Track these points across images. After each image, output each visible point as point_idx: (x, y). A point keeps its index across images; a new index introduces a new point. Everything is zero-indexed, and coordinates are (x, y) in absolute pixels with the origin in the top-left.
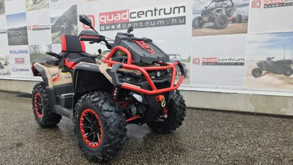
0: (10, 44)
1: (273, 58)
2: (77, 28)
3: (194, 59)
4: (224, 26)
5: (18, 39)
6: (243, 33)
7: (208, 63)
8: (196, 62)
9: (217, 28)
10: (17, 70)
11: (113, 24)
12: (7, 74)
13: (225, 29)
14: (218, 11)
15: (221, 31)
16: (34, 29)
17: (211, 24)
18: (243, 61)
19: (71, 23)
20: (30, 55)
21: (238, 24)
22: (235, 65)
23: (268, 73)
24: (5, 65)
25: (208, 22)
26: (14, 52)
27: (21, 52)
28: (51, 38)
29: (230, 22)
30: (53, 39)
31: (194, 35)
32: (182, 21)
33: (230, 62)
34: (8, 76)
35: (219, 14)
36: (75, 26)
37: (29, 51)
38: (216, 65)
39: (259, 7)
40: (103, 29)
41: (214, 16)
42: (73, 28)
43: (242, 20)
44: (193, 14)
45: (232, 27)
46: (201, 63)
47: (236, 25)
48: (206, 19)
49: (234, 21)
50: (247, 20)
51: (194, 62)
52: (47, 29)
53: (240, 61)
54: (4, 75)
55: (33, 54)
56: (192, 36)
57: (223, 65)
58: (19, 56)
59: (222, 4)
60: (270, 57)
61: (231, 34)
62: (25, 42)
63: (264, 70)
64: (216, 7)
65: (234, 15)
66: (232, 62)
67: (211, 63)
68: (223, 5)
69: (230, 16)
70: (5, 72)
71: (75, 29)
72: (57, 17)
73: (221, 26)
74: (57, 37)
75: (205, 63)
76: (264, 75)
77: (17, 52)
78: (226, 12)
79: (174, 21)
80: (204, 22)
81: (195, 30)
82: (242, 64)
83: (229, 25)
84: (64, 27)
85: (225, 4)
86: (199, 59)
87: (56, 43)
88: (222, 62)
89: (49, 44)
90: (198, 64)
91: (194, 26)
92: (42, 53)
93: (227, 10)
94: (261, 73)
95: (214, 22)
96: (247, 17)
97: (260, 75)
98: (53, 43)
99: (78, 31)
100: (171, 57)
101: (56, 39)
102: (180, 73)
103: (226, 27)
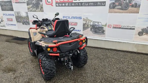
0: (3, 10)
2: (42, 4)
3: (108, 25)
4: (127, 8)
5: (7, 8)
6: (137, 13)
7: (116, 27)
8: (109, 26)
10: (9, 25)
11: (64, 3)
12: (3, 26)
13: (127, 10)
15: (125, 11)
16: (16, 3)
17: (120, 7)
18: (134, 28)
19: (38, 0)
20: (16, 17)
21: (135, 8)
22: (130, 29)
23: (146, 34)
24: (1, 21)
25: (118, 6)
26: (6, 15)
27: (10, 15)
28: (27, 8)
29: (131, 7)
30: (28, 9)
31: (110, 12)
32: (103, 4)
34: (4, 27)
35: (125, 2)
36: (41, 2)
37: (14, 15)
38: (120, 29)
40: (58, 5)
41: (121, 2)
42: (40, 4)
43: (137, 6)
44: (110, 0)
45: (131, 9)
46: (112, 27)
47: (133, 8)
48: (117, 4)
49: (132, 6)
50: (140, 6)
51: (108, 26)
52: (24, 3)
53: (133, 28)
54: (2, 26)
55: (17, 17)
57: (123, 29)
58: (9, 17)
61: (130, 13)
62: (12, 10)
63: (145, 33)
65: (133, 3)
66: (128, 27)
67: (117, 28)
69: (131, 3)
70: (2, 25)
71: (41, 4)
73: (125, 9)
74: (30, 8)
75: (114, 28)
76: (144, 35)
77: (8, 15)
78: (129, 1)
79: (99, 4)
80: (116, 6)
81: (111, 10)
82: (134, 29)
83: (129, 8)
84: (34, 3)
86: (111, 25)
87: (30, 11)
88: (123, 27)
89: (26, 12)
90: (111, 28)
91: (110, 7)
92: (22, 16)
94: (143, 34)
95: (121, 6)
96: (140, 4)
97: (142, 35)
98: (28, 11)
99: (42, 6)
100: (96, 23)
101: (30, 9)
102: (101, 32)
103: (128, 9)
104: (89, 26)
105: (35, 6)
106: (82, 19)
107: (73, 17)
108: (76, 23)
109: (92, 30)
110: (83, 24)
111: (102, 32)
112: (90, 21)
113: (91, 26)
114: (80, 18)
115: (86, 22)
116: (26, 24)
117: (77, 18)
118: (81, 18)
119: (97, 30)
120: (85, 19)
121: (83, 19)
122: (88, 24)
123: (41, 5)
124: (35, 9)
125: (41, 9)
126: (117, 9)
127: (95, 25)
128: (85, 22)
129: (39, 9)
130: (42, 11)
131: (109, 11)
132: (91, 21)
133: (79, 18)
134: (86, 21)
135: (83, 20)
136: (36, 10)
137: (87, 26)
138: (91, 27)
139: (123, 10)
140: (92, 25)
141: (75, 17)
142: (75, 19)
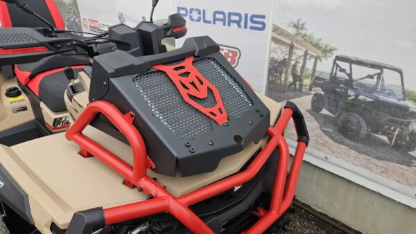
100: (359, 73)
102: (385, 138)
104: (307, 82)
106: (269, 28)
108: (235, 54)
109: (324, 111)
110: (272, 61)
111: (397, 146)
112: (317, 46)
113: (317, 81)
114: (257, 23)
115: (291, 53)
117: (238, 23)
118: (264, 26)
119: (355, 118)
120: (282, 33)
121: (276, 29)
122: (299, 69)
127: (349, 82)
128: (281, 54)
132: (327, 51)
133: (250, 24)
134: (292, 47)
135: (274, 40)
137: (291, 79)
138: (319, 90)
140: (327, 77)
141: (233, 18)
142: (229, 25)
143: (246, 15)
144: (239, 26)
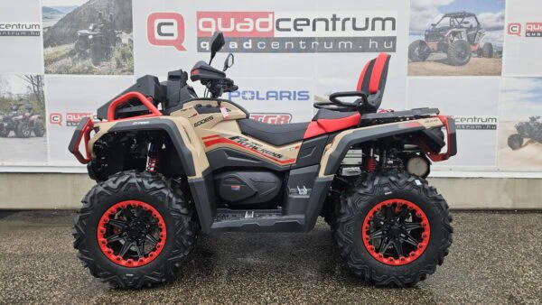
1: (539, 118)
2: (131, 41)
4: (465, 61)
6: (495, 74)
9: (451, 64)
13: (467, 65)
14: (454, 34)
15: (459, 68)
17: (443, 56)
18: (494, 123)
19: (112, 26)
21: (488, 60)
22: (482, 129)
23: (529, 142)
25: (436, 52)
28: (43, 58)
29: (475, 55)
30: (48, 62)
33: (474, 123)
35: (456, 39)
36: (124, 34)
39: (518, 34)
41: (447, 40)
43: (492, 52)
44: (410, 34)
45: (477, 63)
47: (484, 61)
48: (432, 45)
49: (480, 53)
50: (500, 53)
53: (490, 123)
56: (409, 75)
57: (462, 129)
59: (462, 22)
60: (535, 116)
61: (476, 75)
63: (527, 137)
64: (451, 27)
65: (481, 44)
66: (476, 123)
68: (464, 25)
69: (474, 45)
71: (125, 40)
72: (66, 8)
73: (459, 61)
74: (62, 57)
76: (526, 145)
78: (468, 37)
80: (429, 52)
81: (414, 65)
82: (493, 127)
83: (472, 58)
84: (87, 35)
85: (465, 23)
87: (60, 73)
88: (460, 123)
89: (35, 74)
91: (411, 55)
92: (6, 96)
93: (470, 33)
94: (521, 141)
95: (447, 53)
96: (502, 48)
97: (520, 146)
98: (46, 72)
99: (132, 48)
101: (59, 63)
103: (467, 62)
105: (88, 51)
106: (312, 98)
107: (274, 94)
108: (287, 117)
114: (303, 95)
116: (20, 136)
117: (289, 97)
118: (308, 97)
121: (316, 98)
123: (125, 45)
124: (89, 62)
125: (123, 63)
126: (436, 61)
129: (114, 63)
130: (124, 71)
131: (409, 67)
133: (297, 97)
136: (90, 68)
139: (453, 65)
141: (284, 94)
142: (281, 99)
143: (295, 92)
144: (289, 99)
